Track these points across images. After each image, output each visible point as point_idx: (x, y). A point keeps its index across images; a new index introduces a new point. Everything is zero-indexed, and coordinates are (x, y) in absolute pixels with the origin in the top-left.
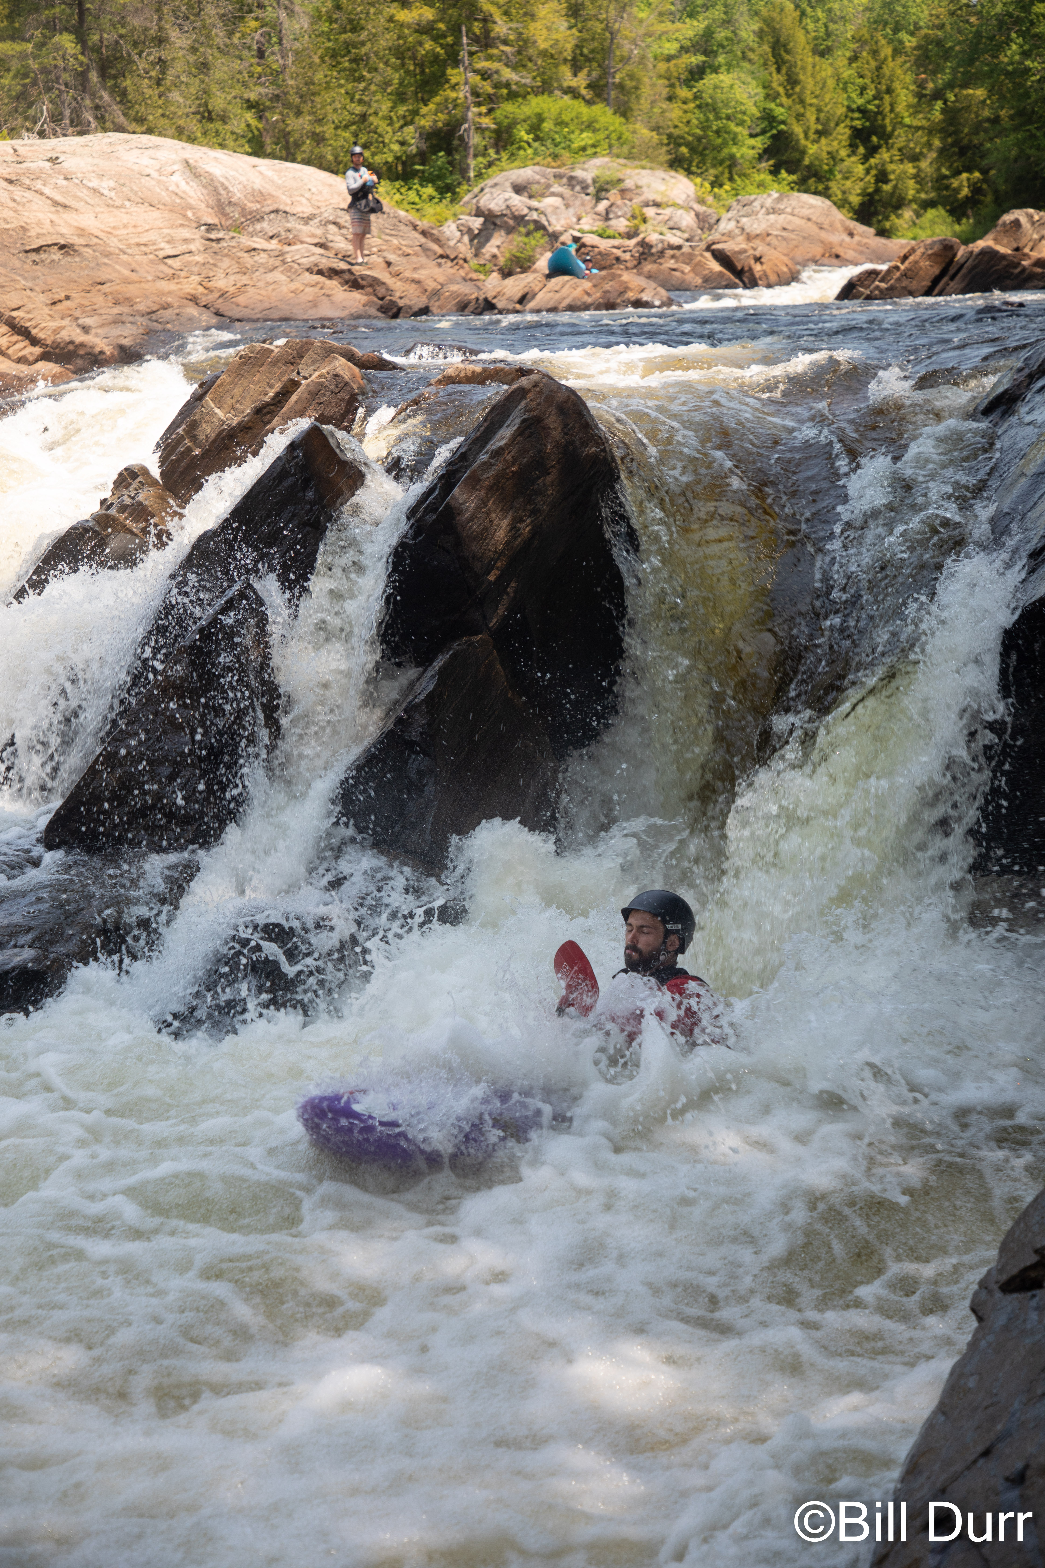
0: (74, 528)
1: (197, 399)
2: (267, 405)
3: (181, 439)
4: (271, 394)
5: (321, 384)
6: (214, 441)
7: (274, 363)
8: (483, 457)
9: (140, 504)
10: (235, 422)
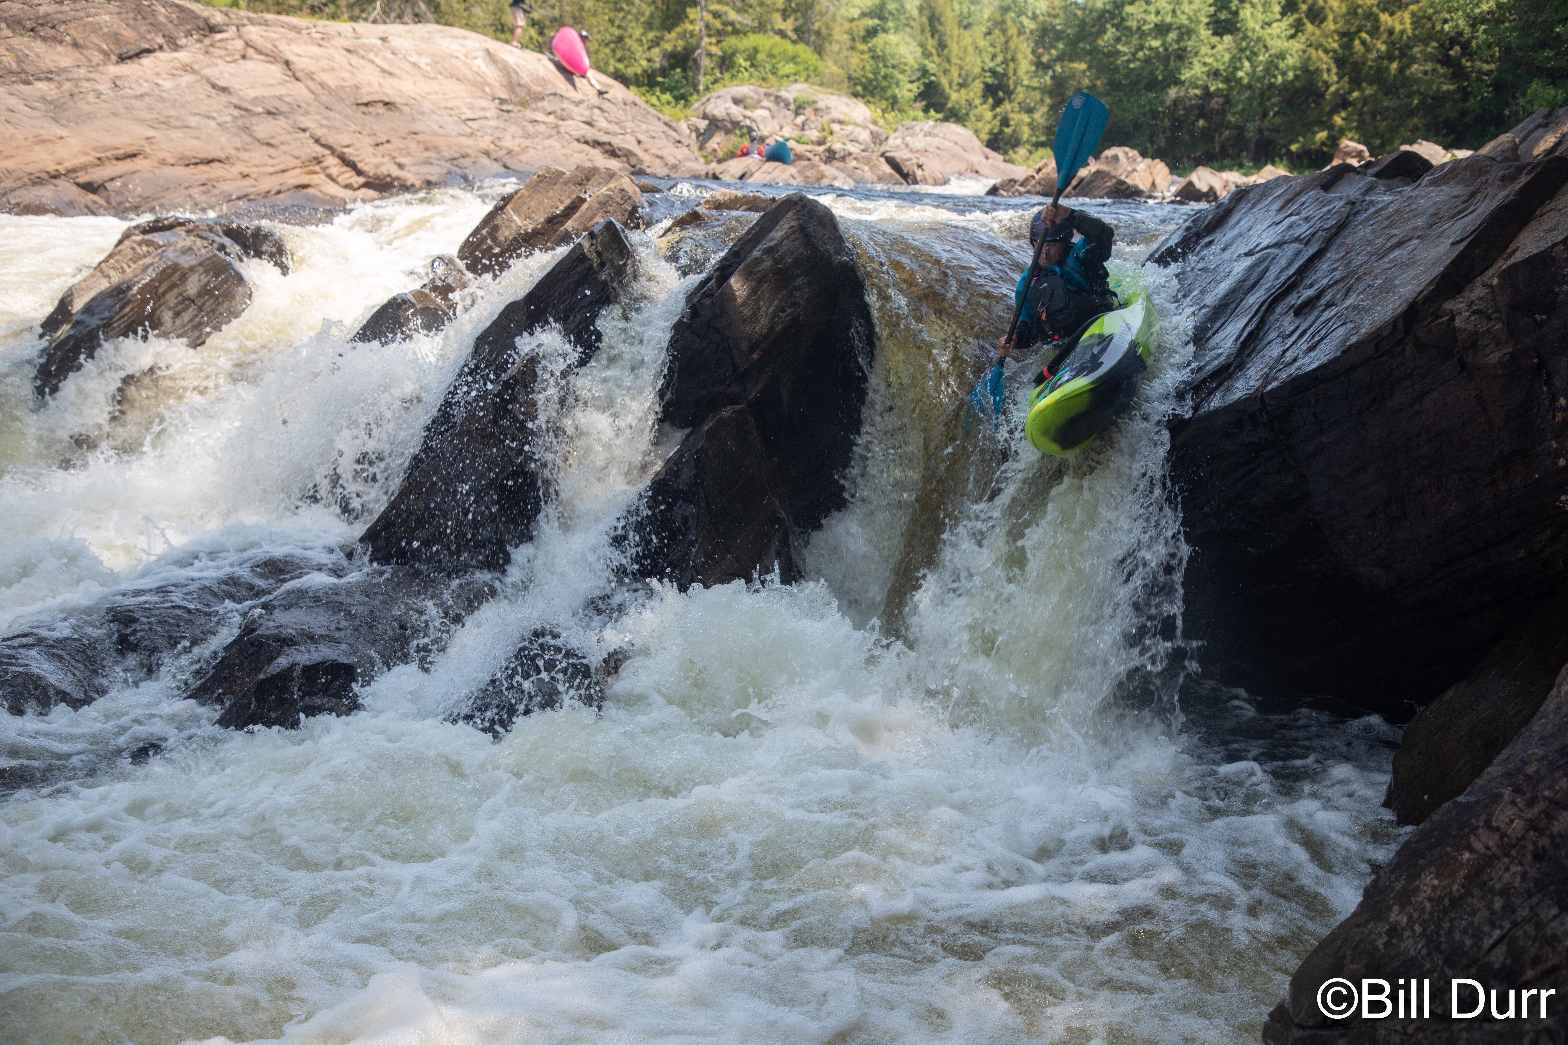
0: (394, 299)
1: (499, 209)
2: (558, 216)
3: (484, 239)
4: (562, 208)
5: (609, 196)
6: (511, 242)
7: (566, 184)
8: (756, 253)
9: (449, 285)
10: (530, 228)
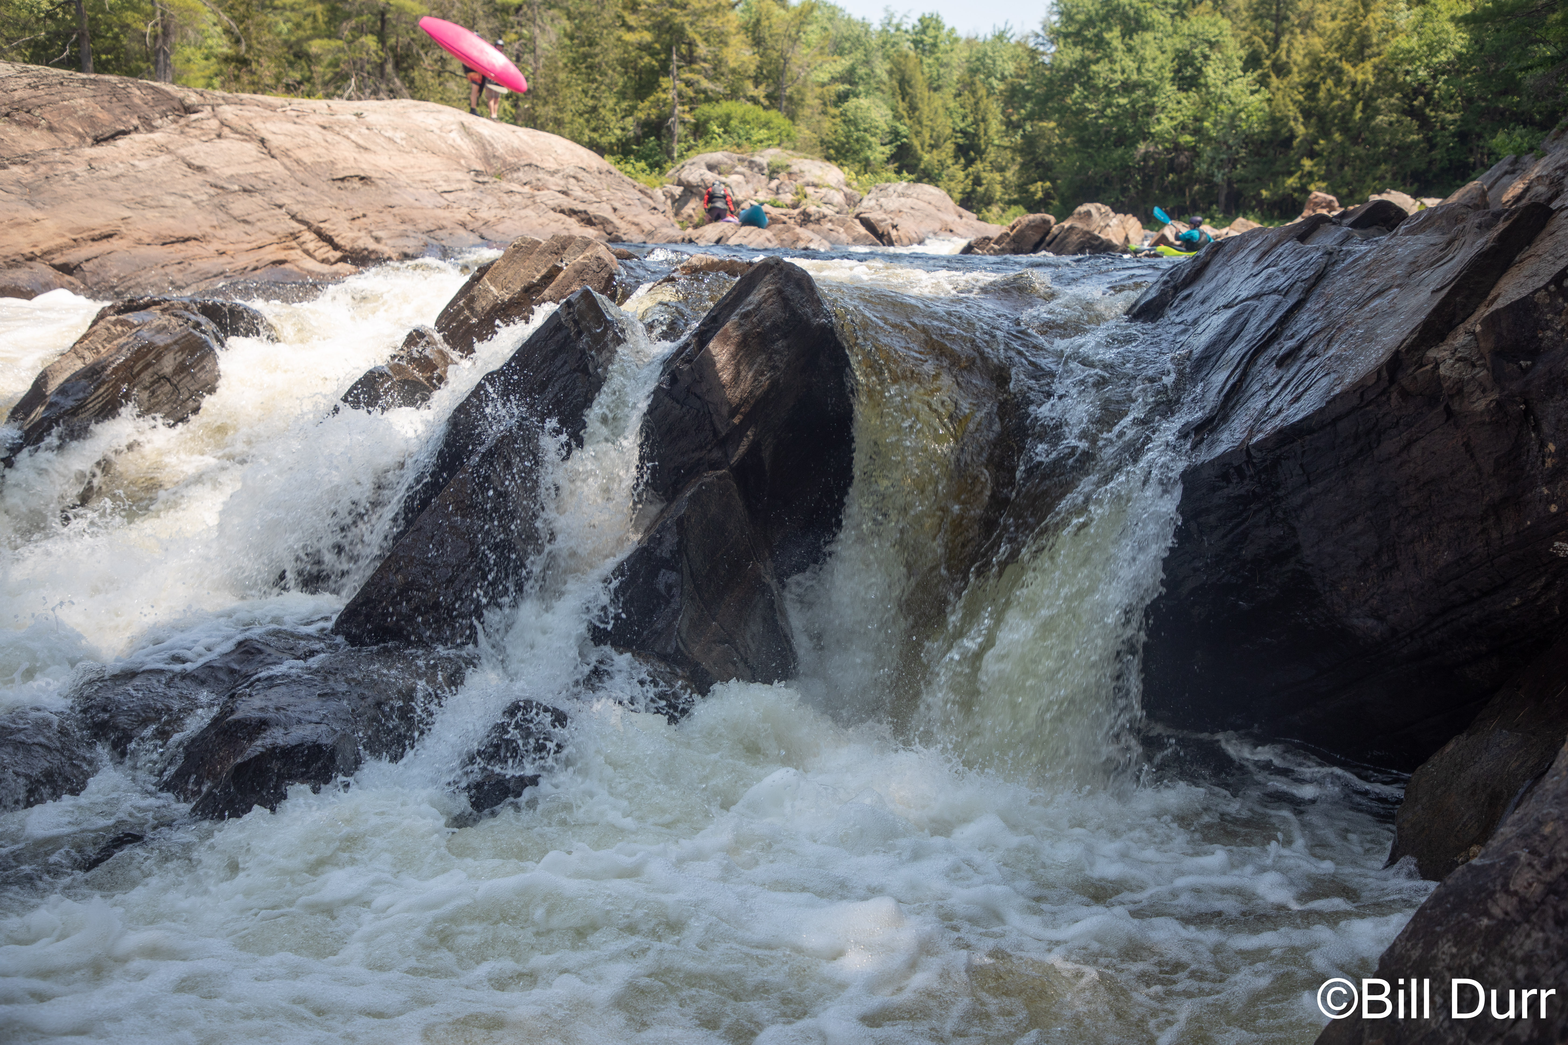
0: (371, 372)
1: (476, 279)
2: (535, 285)
3: (460, 311)
4: (538, 277)
5: (585, 265)
6: (488, 313)
7: (542, 253)
8: (733, 319)
9: (426, 357)
10: (507, 297)
